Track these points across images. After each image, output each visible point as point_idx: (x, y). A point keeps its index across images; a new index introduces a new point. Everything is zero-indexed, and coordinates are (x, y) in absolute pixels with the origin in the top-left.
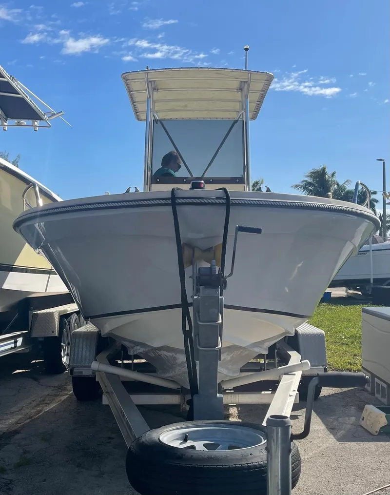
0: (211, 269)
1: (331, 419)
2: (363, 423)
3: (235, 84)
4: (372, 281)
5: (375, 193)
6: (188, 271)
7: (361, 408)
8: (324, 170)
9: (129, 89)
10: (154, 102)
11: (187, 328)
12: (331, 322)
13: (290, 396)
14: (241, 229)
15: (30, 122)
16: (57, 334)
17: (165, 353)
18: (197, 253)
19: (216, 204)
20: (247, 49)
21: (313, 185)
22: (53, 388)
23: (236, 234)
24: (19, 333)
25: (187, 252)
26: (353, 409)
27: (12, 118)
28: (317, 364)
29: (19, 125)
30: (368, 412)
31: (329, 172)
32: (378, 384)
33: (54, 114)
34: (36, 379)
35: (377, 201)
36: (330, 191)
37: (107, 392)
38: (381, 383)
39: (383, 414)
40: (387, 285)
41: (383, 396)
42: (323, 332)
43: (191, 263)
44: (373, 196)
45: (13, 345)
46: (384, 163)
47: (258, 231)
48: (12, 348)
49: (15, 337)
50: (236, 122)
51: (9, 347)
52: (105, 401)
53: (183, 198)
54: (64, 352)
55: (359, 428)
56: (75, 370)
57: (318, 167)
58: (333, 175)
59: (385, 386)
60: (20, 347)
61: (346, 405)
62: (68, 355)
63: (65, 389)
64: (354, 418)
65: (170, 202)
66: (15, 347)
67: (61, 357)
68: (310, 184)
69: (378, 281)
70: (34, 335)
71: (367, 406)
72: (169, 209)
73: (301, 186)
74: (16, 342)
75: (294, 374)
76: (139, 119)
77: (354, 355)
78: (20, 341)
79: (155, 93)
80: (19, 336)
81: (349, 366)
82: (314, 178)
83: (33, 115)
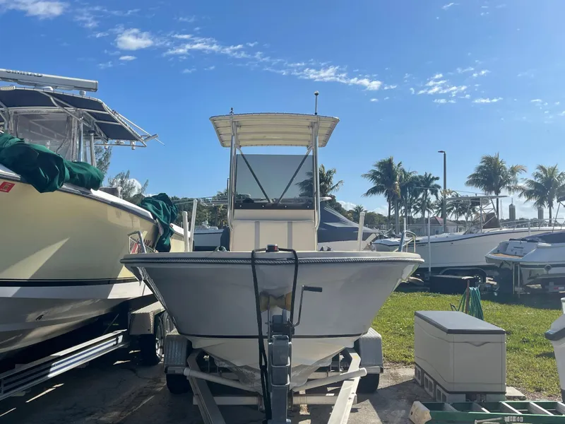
0: (283, 317)
1: (385, 412)
2: (411, 417)
3: (308, 123)
4: (430, 270)
5: (437, 179)
6: (264, 315)
7: (411, 403)
8: (390, 161)
9: (216, 126)
10: (238, 134)
11: (263, 364)
12: (392, 311)
13: (350, 399)
14: (306, 288)
15: (128, 142)
16: (152, 332)
17: (246, 371)
18: (272, 300)
19: (287, 264)
20: (317, 94)
21: (380, 174)
22: (149, 381)
23: (302, 292)
24: (120, 332)
25: (263, 301)
26: (404, 402)
27: (112, 139)
28: (374, 364)
29: (118, 144)
30: (416, 407)
31: (395, 163)
32: (427, 380)
33: (149, 137)
34: (134, 371)
35: (439, 187)
36: (396, 181)
37: (197, 395)
38: (429, 379)
39: (428, 411)
40: (443, 274)
41: (431, 390)
42: (380, 336)
43: (267, 308)
44: (435, 182)
45: (115, 343)
46: (445, 154)
47: (320, 290)
48: (114, 345)
49: (116, 336)
50: (307, 156)
51: (112, 344)
52: (195, 402)
53: (261, 259)
54: (158, 344)
55: (408, 421)
56: (169, 369)
57: (385, 158)
58: (399, 165)
59: (432, 381)
60: (121, 344)
61: (399, 398)
62: (161, 347)
63: (160, 381)
64: (404, 411)
65: (250, 262)
66: (117, 344)
67: (155, 350)
68: (377, 173)
69: (436, 270)
70: (133, 332)
71: (415, 402)
72: (250, 267)
73: (369, 175)
74: (117, 340)
75: (353, 380)
76: (223, 145)
77: (410, 347)
78: (121, 338)
79: (238, 129)
80: (119, 334)
81: (404, 359)
82: (382, 168)
83: (130, 137)
